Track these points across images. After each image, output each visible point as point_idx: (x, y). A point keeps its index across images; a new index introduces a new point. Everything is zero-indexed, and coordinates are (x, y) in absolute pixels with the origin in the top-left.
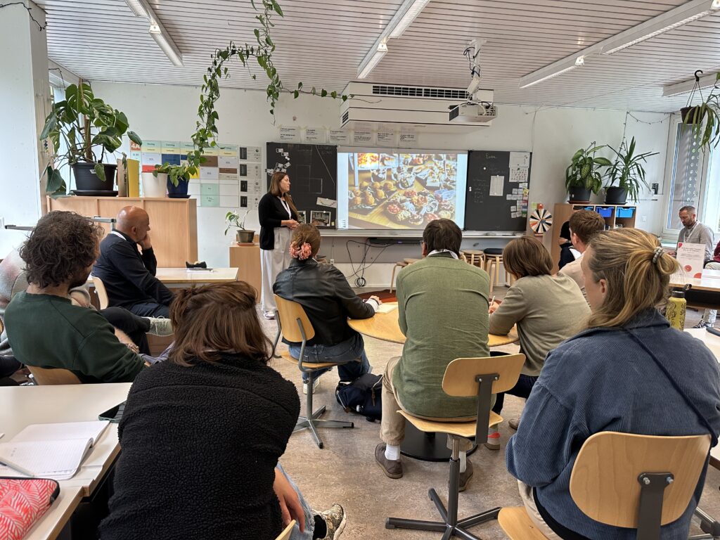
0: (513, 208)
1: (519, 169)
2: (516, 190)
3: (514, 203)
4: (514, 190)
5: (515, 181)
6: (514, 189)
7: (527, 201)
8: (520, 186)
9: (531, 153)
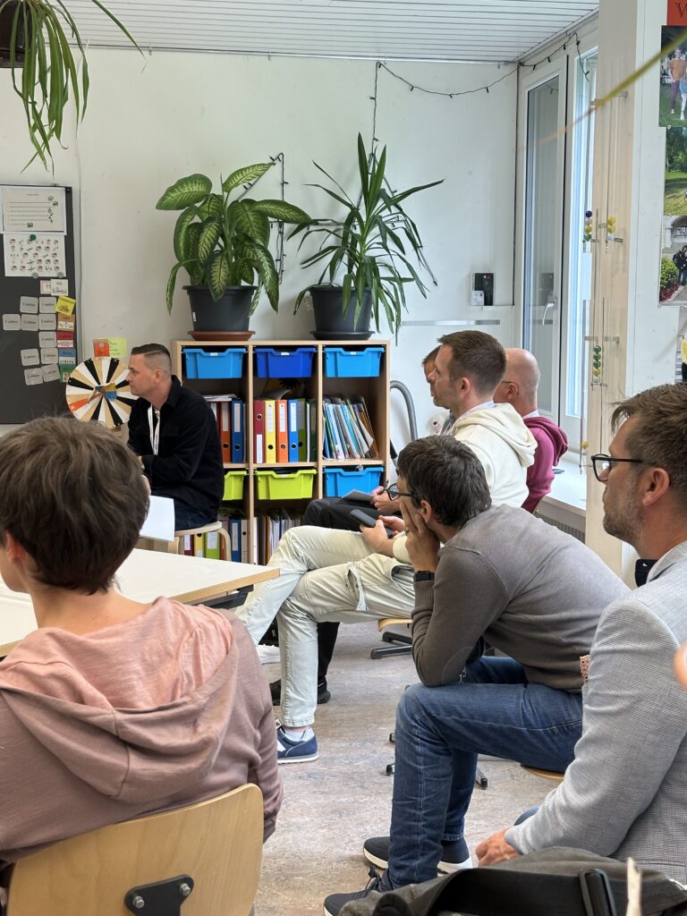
0: (28, 356)
1: (33, 238)
2: (34, 300)
3: (31, 339)
4: (26, 302)
5: (29, 274)
6: (24, 299)
7: (72, 335)
8: (45, 288)
9: (68, 191)
